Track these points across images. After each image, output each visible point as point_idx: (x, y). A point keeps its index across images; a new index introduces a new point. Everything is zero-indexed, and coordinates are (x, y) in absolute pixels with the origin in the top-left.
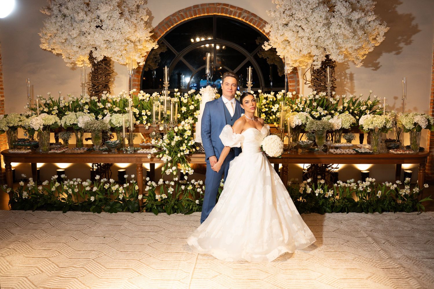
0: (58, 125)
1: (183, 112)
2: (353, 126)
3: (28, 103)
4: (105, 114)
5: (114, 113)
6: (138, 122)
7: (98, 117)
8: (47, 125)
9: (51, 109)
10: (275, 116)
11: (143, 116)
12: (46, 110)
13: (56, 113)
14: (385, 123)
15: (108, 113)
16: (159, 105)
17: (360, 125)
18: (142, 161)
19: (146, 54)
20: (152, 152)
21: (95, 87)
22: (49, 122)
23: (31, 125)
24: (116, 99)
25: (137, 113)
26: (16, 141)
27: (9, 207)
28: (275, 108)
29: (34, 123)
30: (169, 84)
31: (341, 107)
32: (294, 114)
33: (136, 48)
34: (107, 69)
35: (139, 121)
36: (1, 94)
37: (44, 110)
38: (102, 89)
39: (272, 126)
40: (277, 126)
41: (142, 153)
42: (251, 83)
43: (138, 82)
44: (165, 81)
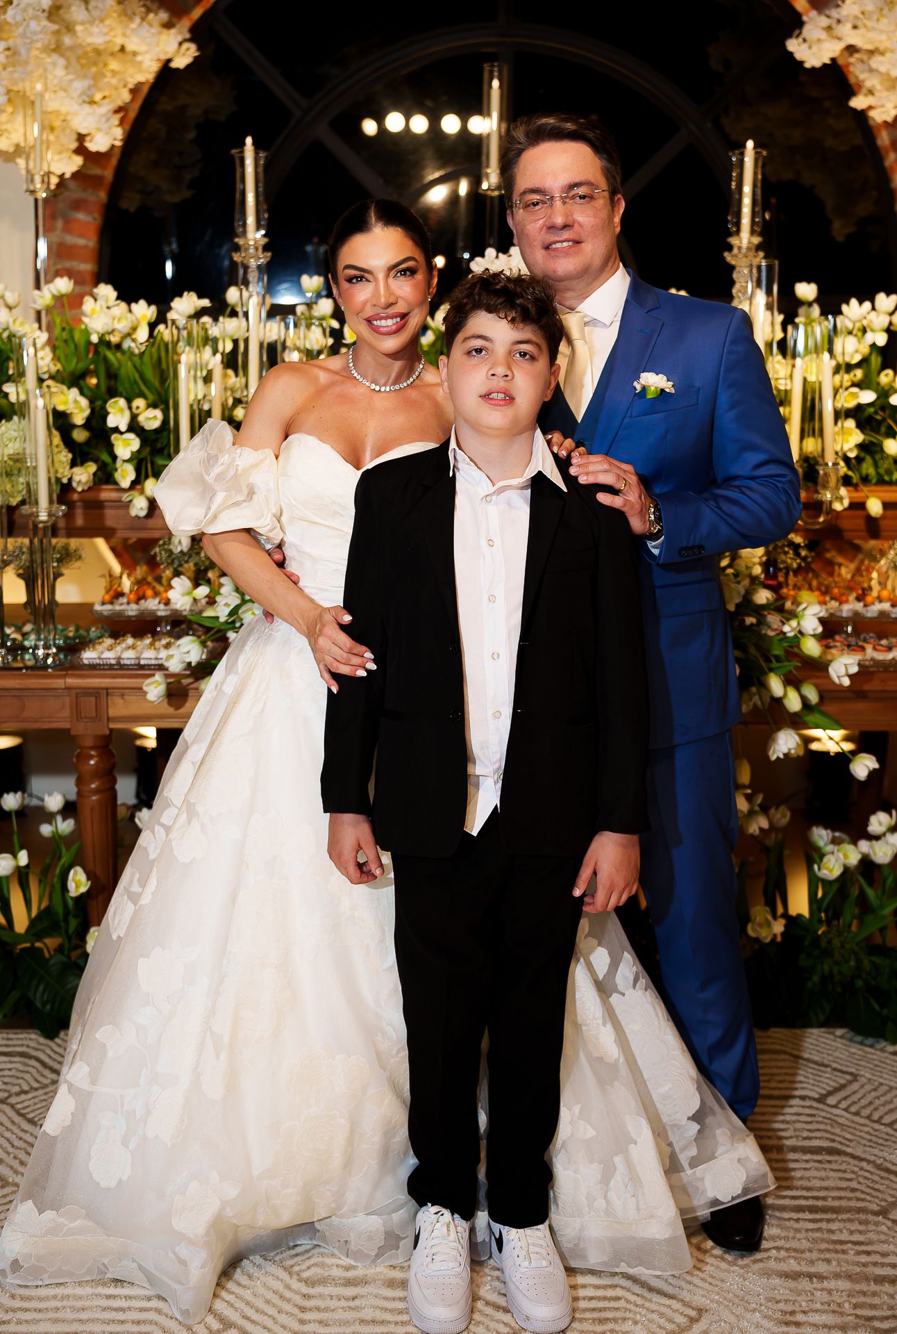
6: (83, 476)
11: (114, 437)
16: (210, 373)
18: (113, 712)
19: (126, 96)
20: (175, 666)
25: (79, 419)
30: (266, 248)
33: (67, 40)
35: (92, 468)
41: (111, 667)
42: (757, 240)
43: (84, 261)
44: (244, 233)
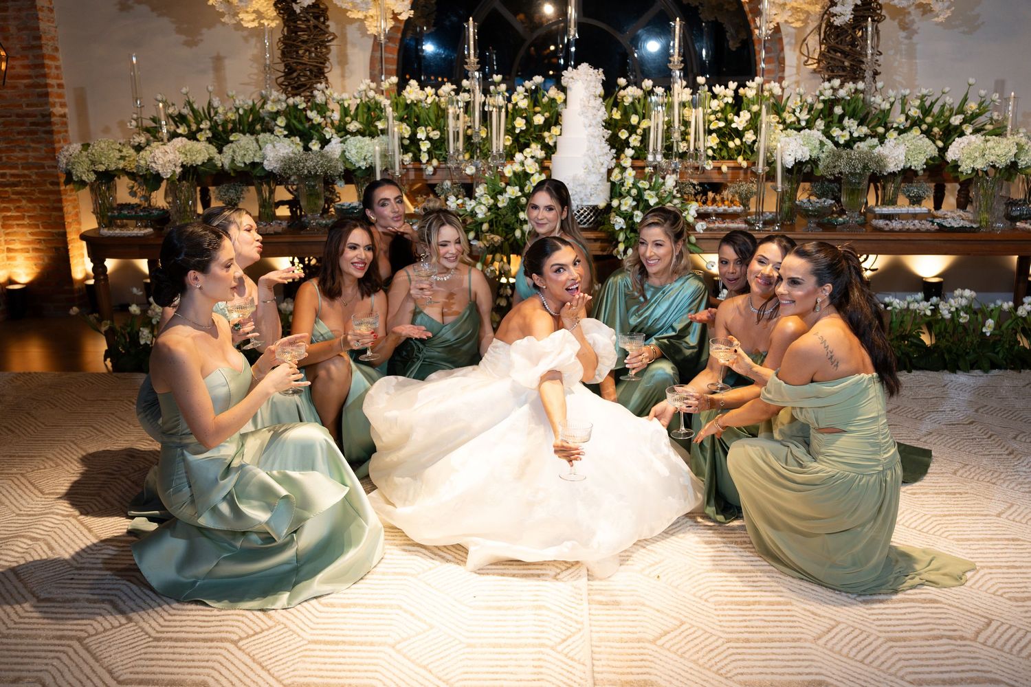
0: (215, 166)
1: (517, 131)
2: (932, 162)
3: (135, 116)
4: (328, 137)
5: (348, 136)
6: (408, 158)
7: (310, 145)
8: (192, 166)
9: (194, 127)
10: (741, 140)
11: (420, 142)
12: (182, 130)
13: (208, 138)
14: (1015, 155)
15: (335, 136)
16: (458, 115)
17: (949, 161)
21: (295, 75)
22: (194, 158)
23: (154, 165)
24: (350, 102)
25: (407, 136)
26: (114, 209)
27: (106, 366)
28: (740, 122)
29: (161, 162)
30: (478, 63)
31: (902, 118)
32: (788, 136)
34: (321, 29)
35: (410, 155)
36: (60, 100)
37: (180, 131)
38: (310, 79)
39: (732, 164)
40: (744, 164)
42: (681, 59)
43: (392, 65)
44: (469, 57)
